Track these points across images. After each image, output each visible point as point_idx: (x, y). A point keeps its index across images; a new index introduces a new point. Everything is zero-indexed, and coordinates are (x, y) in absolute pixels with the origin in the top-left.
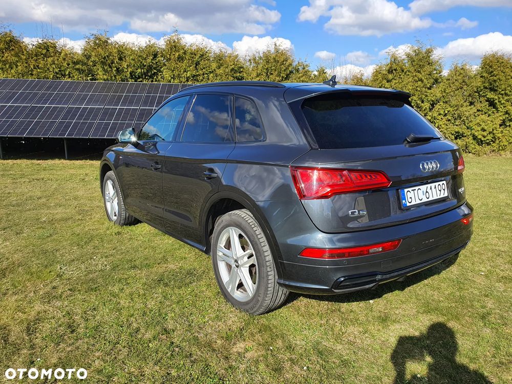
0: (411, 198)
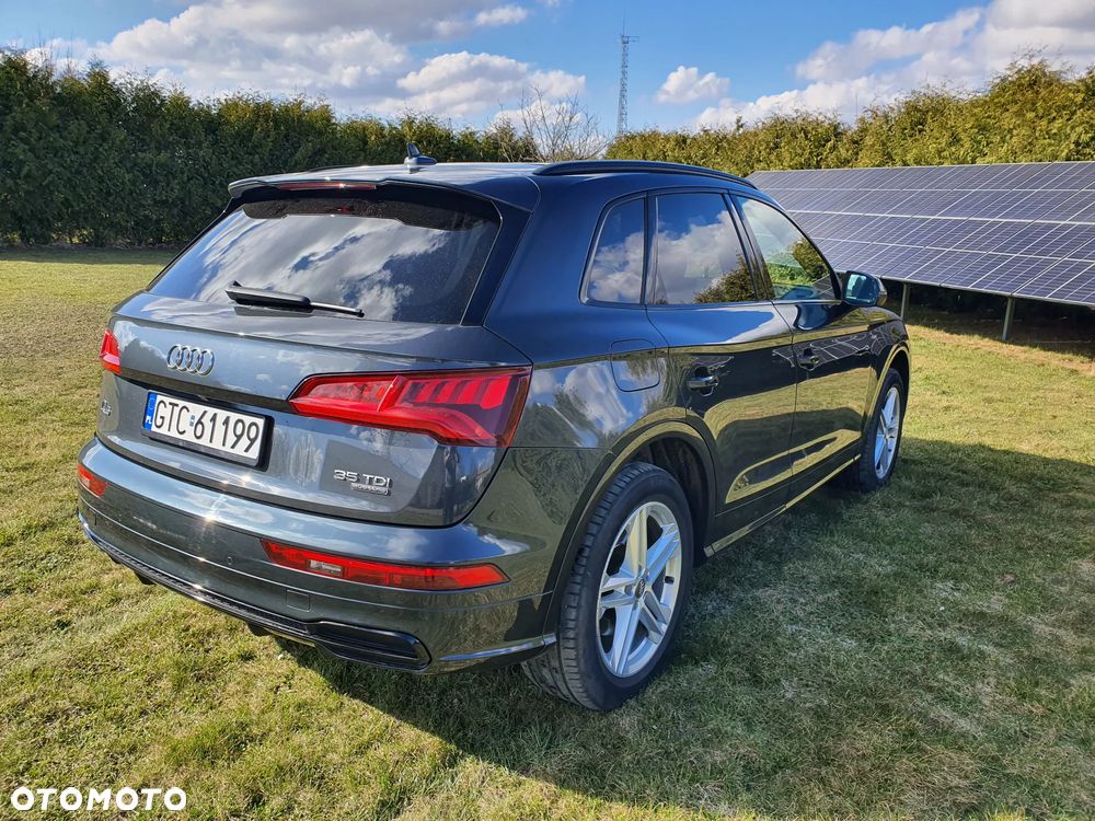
0: (162, 418)
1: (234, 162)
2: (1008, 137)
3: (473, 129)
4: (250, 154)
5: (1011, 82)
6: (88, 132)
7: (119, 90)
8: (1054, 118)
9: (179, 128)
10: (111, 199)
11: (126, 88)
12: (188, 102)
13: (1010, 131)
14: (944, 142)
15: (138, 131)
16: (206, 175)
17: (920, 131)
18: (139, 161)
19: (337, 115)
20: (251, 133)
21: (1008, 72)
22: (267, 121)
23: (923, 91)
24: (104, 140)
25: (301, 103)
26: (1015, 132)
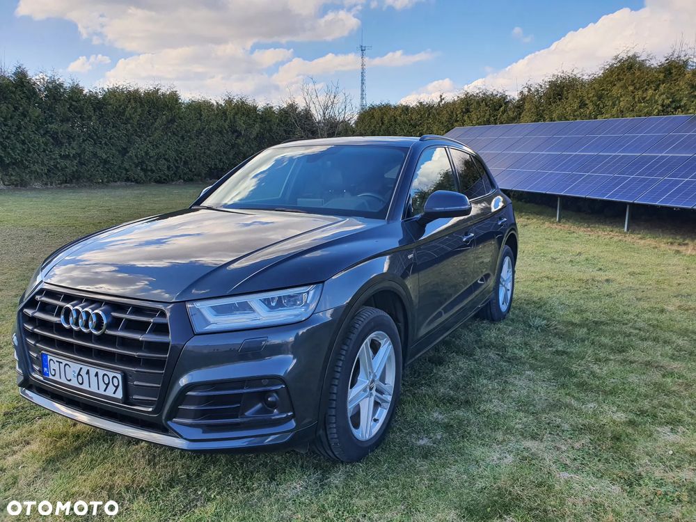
1: (114, 129)
2: (617, 102)
3: (272, 105)
4: (125, 124)
5: (616, 67)
6: (14, 111)
7: (35, 83)
8: (646, 89)
9: (77, 107)
10: (30, 155)
11: (40, 82)
12: (82, 90)
13: (618, 98)
14: (576, 106)
15: (49, 110)
16: (95, 137)
17: (560, 99)
18: (49, 130)
19: (182, 97)
20: (124, 110)
21: (614, 62)
22: (136, 102)
23: (559, 74)
24: (25, 116)
25: (158, 90)
26: (621, 99)
